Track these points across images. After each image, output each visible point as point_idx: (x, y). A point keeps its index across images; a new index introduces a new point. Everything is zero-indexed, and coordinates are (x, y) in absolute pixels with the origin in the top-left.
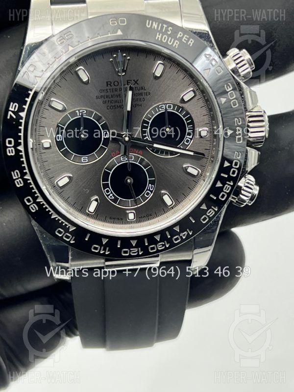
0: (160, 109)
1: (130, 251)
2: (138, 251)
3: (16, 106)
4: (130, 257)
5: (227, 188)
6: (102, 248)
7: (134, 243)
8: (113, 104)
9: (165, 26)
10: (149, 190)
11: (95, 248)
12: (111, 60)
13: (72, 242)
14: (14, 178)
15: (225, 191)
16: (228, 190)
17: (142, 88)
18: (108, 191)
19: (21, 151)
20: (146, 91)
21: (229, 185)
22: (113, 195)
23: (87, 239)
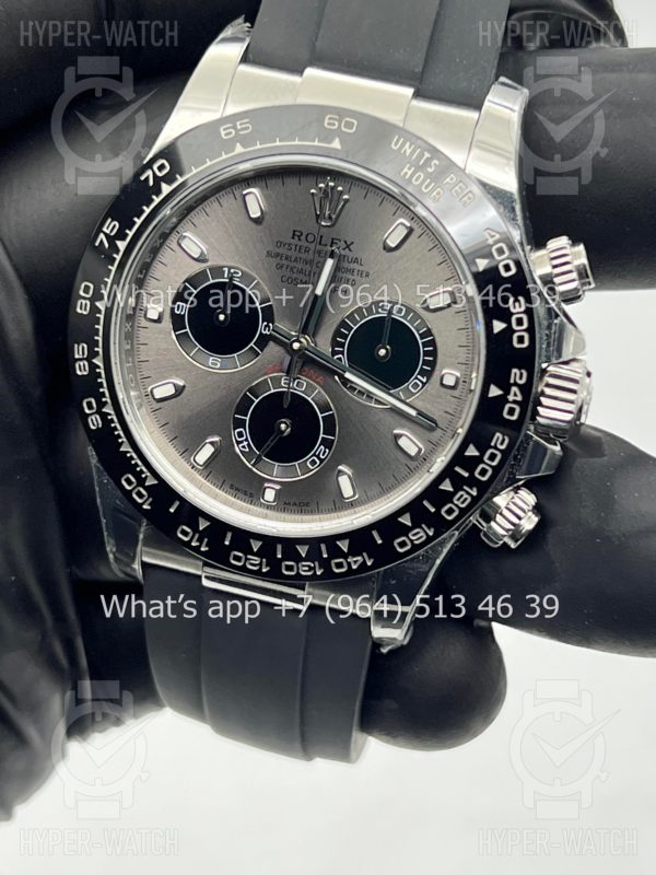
0: (380, 310)
1: (247, 559)
2: (261, 564)
3: (114, 226)
4: (243, 570)
5: (463, 498)
6: (197, 536)
7: (256, 546)
8: (294, 276)
9: (427, 155)
10: (318, 457)
11: (184, 533)
12: (313, 191)
13: (145, 507)
14: (77, 356)
15: (456, 502)
16: (463, 503)
17: (356, 261)
18: (240, 435)
19: (100, 312)
20: (361, 268)
21: (468, 493)
22: (249, 445)
23: (172, 510)
